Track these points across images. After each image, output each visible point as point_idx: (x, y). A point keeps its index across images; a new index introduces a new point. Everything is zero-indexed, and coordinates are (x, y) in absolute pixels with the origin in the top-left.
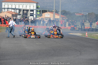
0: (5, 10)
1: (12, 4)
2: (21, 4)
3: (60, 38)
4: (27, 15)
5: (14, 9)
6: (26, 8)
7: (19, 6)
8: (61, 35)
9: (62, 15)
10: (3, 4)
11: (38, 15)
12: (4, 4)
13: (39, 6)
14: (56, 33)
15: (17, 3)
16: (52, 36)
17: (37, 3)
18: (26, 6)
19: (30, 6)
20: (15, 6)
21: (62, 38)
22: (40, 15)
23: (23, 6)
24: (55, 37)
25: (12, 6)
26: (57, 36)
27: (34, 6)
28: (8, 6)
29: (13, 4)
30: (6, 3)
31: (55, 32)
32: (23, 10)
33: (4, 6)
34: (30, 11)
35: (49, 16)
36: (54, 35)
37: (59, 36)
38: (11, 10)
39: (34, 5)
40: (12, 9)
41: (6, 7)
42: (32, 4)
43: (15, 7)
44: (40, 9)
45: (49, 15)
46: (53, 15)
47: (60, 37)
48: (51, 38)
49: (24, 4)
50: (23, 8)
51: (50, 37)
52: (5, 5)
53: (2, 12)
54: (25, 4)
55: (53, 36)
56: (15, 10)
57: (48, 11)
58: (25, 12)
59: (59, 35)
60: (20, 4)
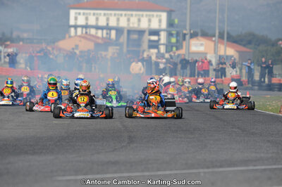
0: (76, 32)
1: (97, 14)
2: (123, 13)
3: (173, 117)
4: (139, 45)
5: (102, 28)
6: (139, 25)
7: (118, 20)
8: (173, 108)
9: (244, 45)
10: (73, 13)
11: (172, 47)
12: (76, 13)
13: (176, 21)
14: (158, 98)
15: (113, 12)
16: (141, 109)
17: (170, 13)
18: (139, 20)
19: (150, 21)
20: (108, 19)
21: (179, 117)
22: (178, 44)
23: (129, 20)
24: (153, 115)
25: (97, 19)
26: (160, 113)
27: (160, 21)
28: (87, 19)
29: (100, 14)
30: (82, 11)
31: (151, 97)
32: (129, 32)
33: (76, 19)
34: (147, 33)
35: (202, 49)
36: (149, 106)
37: (167, 112)
38: (93, 31)
39: (160, 16)
40: (97, 28)
41: (81, 21)
42: (155, 13)
43: (108, 24)
44: (178, 29)
45: (202, 45)
46: (215, 45)
47: (169, 115)
48: (136, 117)
49: (132, 15)
50: (128, 24)
51: (135, 114)
52: (77, 17)
53: (67, 36)
54: (134, 13)
55: (144, 112)
56: (105, 31)
57: (200, 34)
58: (135, 36)
59: (168, 108)
60: (121, 15)
